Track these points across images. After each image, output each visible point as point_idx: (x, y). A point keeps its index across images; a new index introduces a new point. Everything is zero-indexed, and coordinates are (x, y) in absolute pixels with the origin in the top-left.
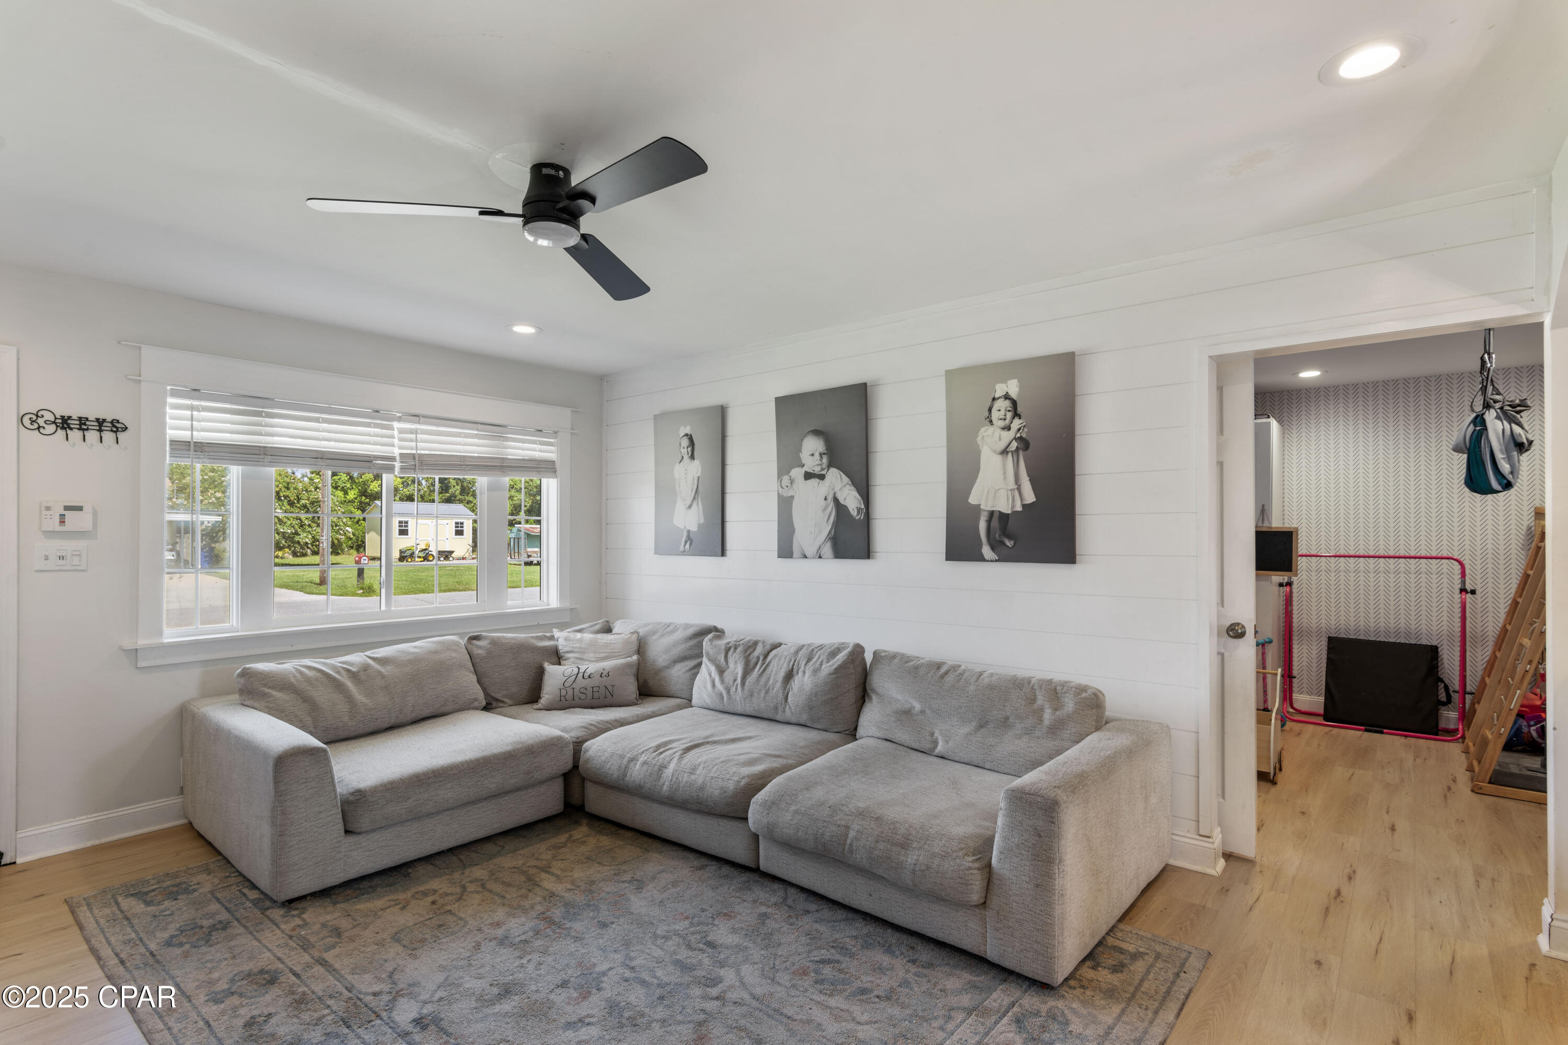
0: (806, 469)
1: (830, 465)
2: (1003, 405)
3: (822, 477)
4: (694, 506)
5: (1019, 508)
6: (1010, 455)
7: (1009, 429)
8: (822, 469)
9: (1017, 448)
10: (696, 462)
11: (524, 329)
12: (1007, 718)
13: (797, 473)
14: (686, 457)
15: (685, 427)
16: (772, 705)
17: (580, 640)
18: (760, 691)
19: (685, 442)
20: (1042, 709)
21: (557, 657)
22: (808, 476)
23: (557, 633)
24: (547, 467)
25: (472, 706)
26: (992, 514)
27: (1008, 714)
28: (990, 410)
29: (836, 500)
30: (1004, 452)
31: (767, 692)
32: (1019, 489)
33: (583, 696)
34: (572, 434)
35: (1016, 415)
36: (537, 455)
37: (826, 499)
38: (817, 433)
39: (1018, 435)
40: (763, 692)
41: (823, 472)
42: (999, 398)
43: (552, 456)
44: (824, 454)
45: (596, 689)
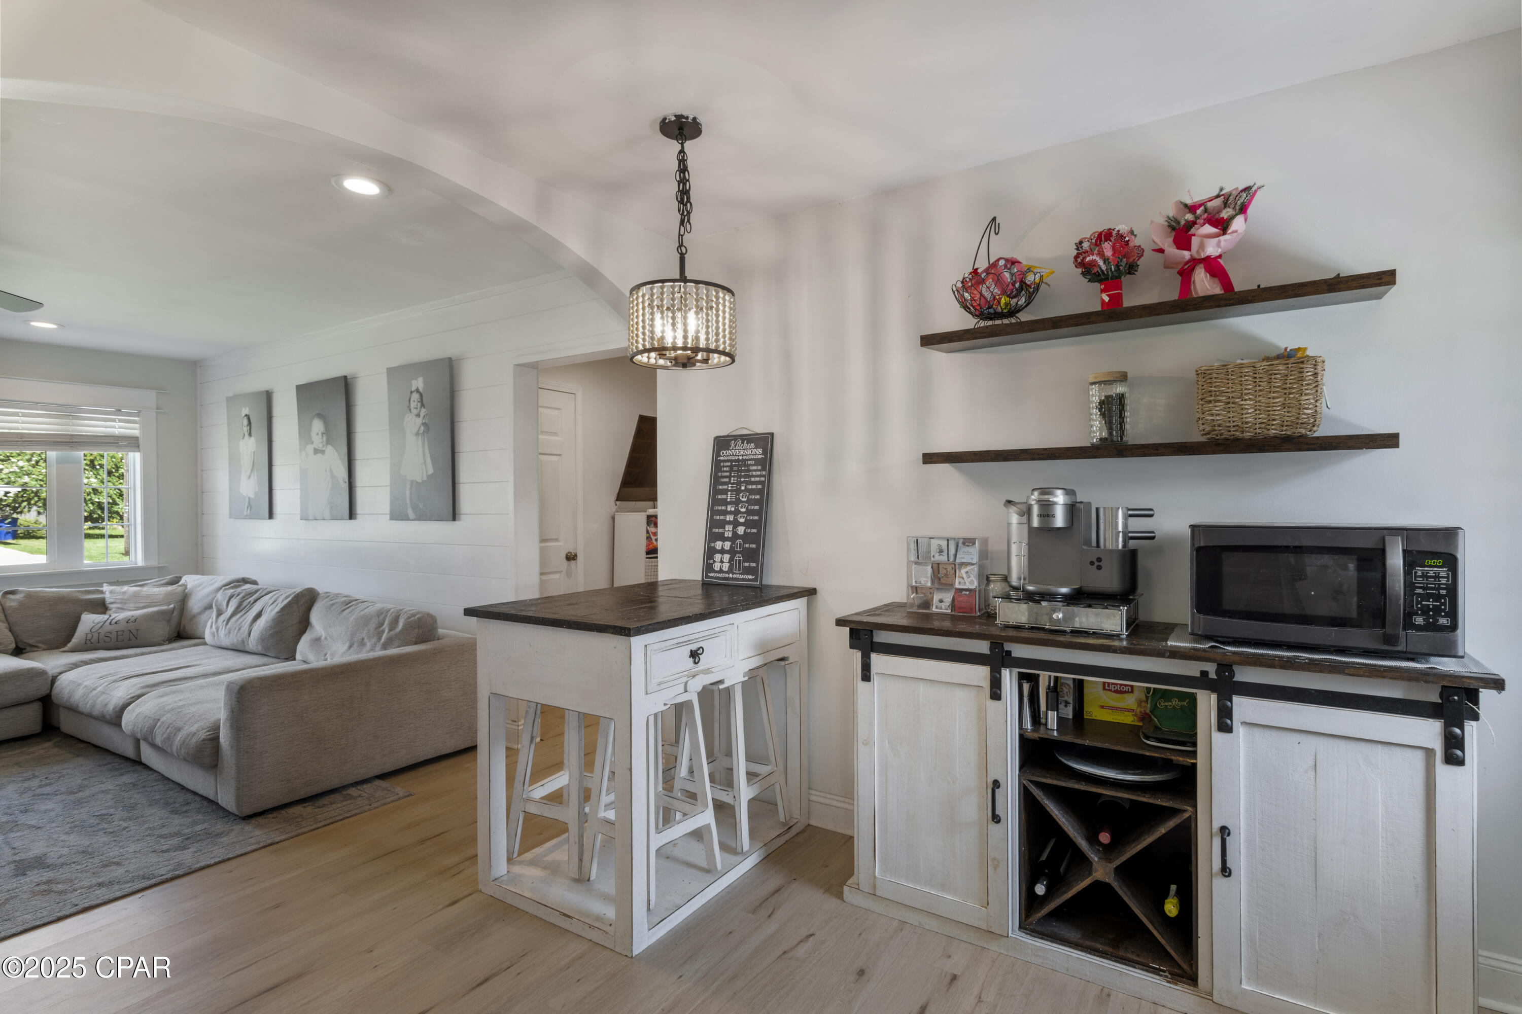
0: (314, 446)
1: (328, 442)
2: (415, 396)
3: (323, 452)
4: (252, 475)
5: (425, 479)
6: (420, 436)
7: (419, 416)
8: (323, 446)
9: (424, 431)
10: (253, 438)
12: (363, 639)
13: (310, 448)
14: (246, 434)
15: (245, 408)
16: (240, 639)
17: (124, 593)
19: (245, 422)
20: (383, 631)
21: (101, 606)
22: (316, 451)
23: (106, 588)
24: (133, 443)
26: (412, 482)
27: (364, 636)
28: (410, 401)
29: (331, 471)
30: (417, 434)
31: (239, 629)
32: (425, 463)
33: (107, 639)
34: (157, 412)
35: (423, 405)
36: (117, 432)
37: (326, 471)
38: (320, 416)
39: (424, 421)
40: (237, 629)
41: (324, 449)
42: (414, 391)
43: (136, 433)
44: (324, 433)
45: (119, 633)
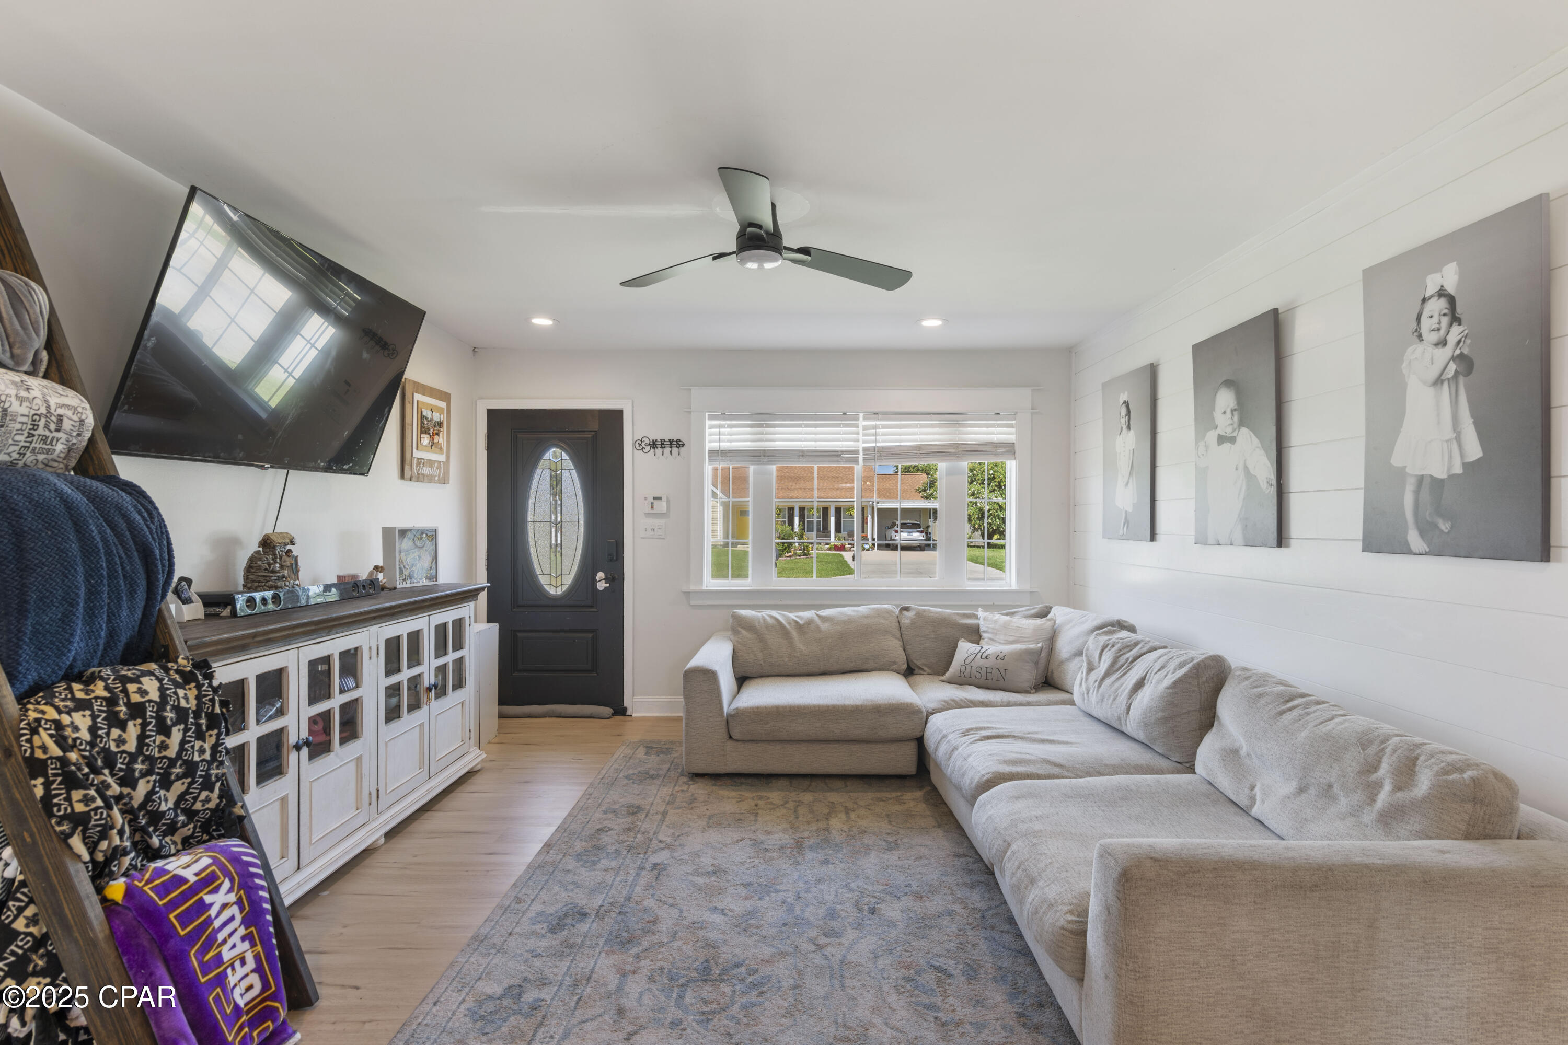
0: (1220, 431)
1: (1241, 424)
2: (1437, 306)
3: (1232, 440)
4: (1131, 481)
5: (1458, 469)
6: (1446, 385)
7: (1445, 344)
8: (1234, 430)
9: (1456, 372)
10: (1132, 432)
11: (932, 323)
12: (1330, 786)
13: (1212, 436)
14: (1124, 427)
15: (1124, 393)
17: (996, 622)
18: (1110, 696)
19: (1124, 411)
20: (1379, 785)
21: (975, 635)
22: (1222, 439)
23: (981, 613)
24: (1009, 449)
25: (892, 668)
26: (1421, 479)
27: (1333, 780)
28: (1419, 319)
29: (1246, 468)
30: (1438, 381)
31: (1115, 699)
32: (1458, 439)
33: (978, 675)
34: (1032, 414)
35: (1455, 319)
36: (996, 438)
37: (1237, 469)
38: (1228, 383)
39: (1458, 352)
40: (1112, 698)
41: (1235, 434)
42: (1431, 297)
43: (1012, 438)
44: (1235, 410)
45: (989, 670)
